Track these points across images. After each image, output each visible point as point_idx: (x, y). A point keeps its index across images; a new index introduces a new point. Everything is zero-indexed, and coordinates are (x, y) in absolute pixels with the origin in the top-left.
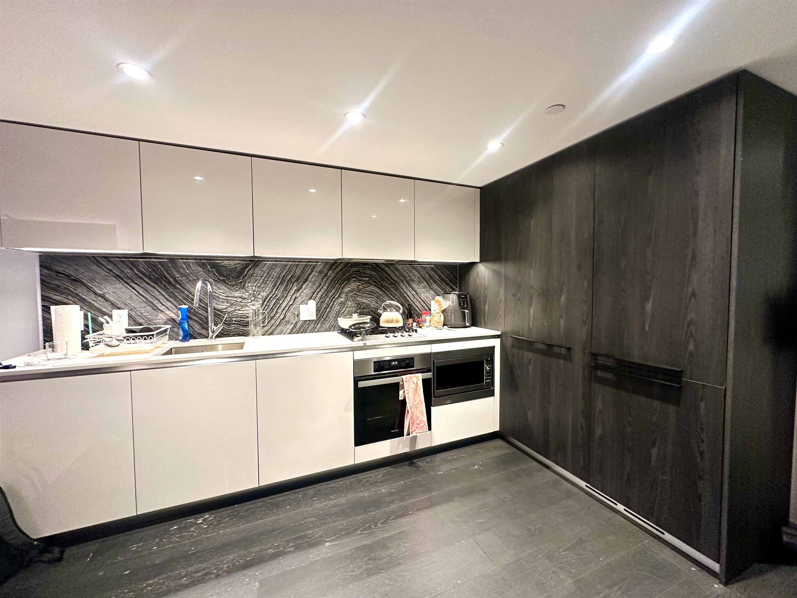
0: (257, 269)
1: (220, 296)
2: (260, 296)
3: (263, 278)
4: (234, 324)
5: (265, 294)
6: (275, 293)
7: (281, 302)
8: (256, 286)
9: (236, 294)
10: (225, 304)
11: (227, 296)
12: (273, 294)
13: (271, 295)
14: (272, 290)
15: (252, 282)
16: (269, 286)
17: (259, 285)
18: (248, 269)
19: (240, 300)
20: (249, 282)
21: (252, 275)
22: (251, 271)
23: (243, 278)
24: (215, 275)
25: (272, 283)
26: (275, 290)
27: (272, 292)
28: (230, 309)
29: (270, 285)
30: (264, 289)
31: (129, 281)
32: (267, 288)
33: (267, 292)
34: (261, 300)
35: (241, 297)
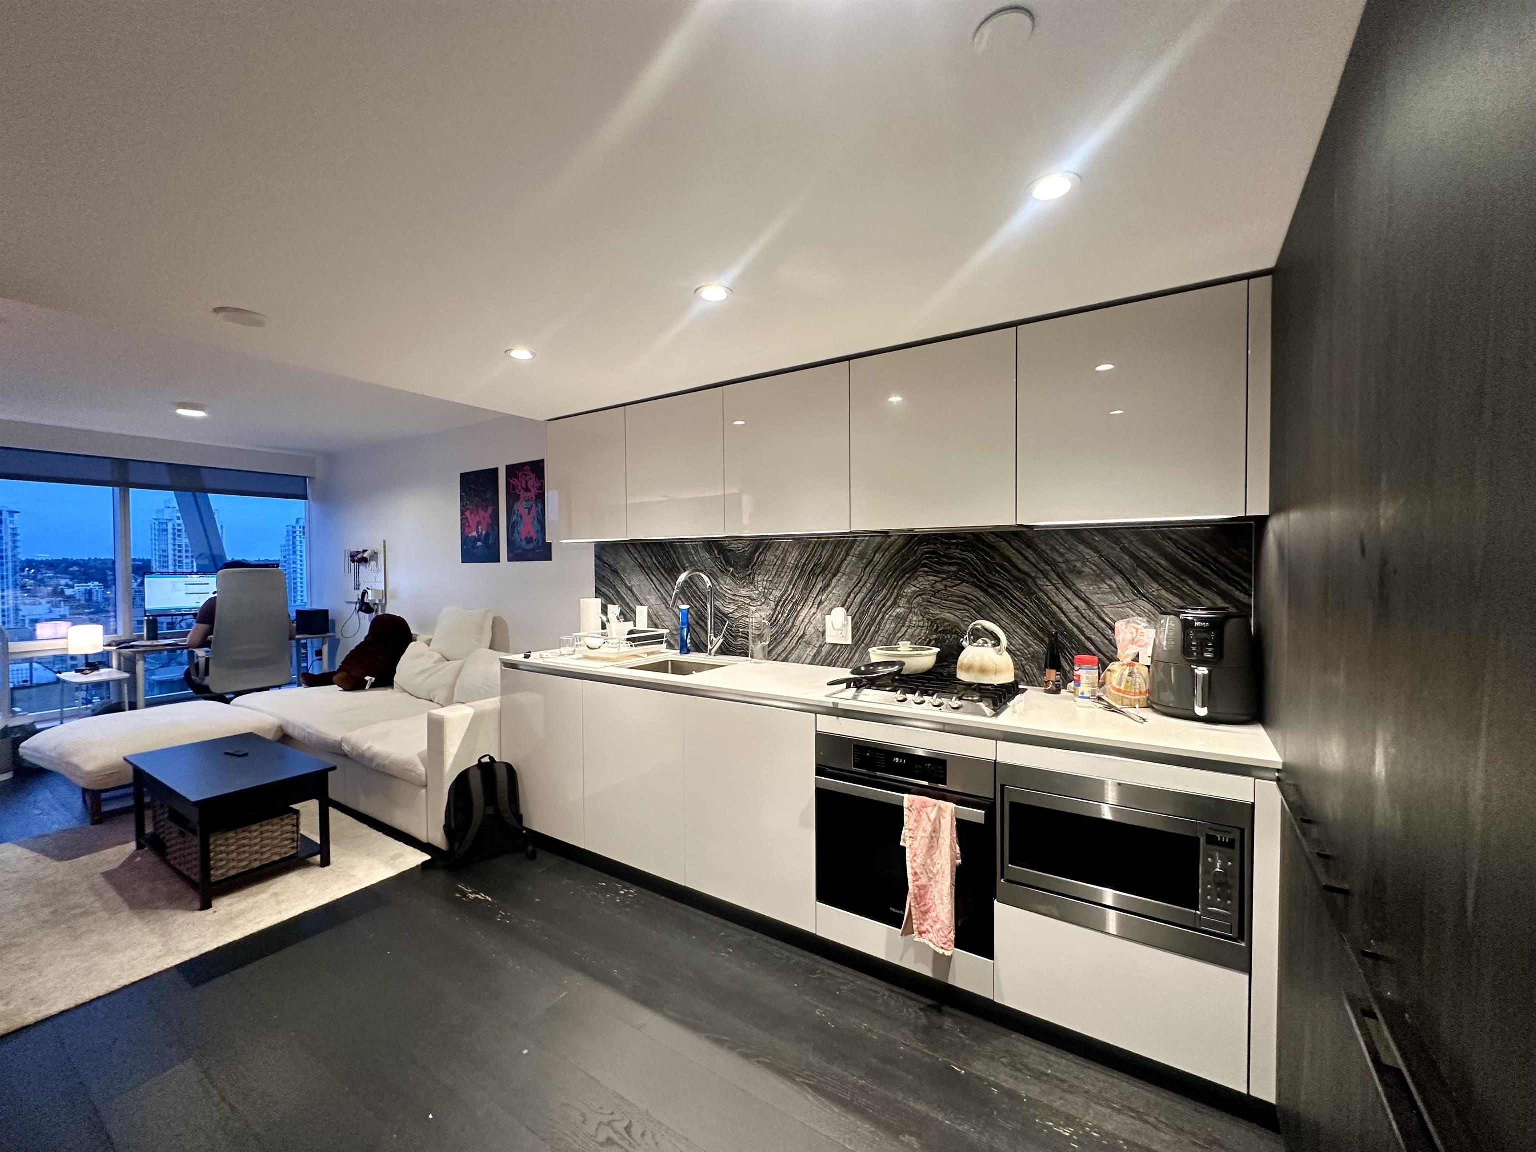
0: (769, 554)
1: (727, 595)
2: (771, 597)
3: (776, 568)
4: (741, 637)
5: (778, 594)
6: (791, 593)
7: (799, 609)
8: (767, 581)
9: (744, 593)
10: (732, 606)
11: (734, 595)
12: (789, 595)
13: (786, 596)
14: (788, 587)
15: (763, 575)
16: (784, 580)
17: (771, 579)
18: (758, 554)
19: (748, 601)
20: (760, 574)
21: (763, 563)
22: (762, 558)
23: (753, 567)
24: (722, 563)
25: (788, 577)
26: (791, 587)
27: (787, 590)
28: (737, 615)
29: (786, 580)
30: (777, 586)
31: (649, 572)
32: (782, 585)
33: (781, 590)
34: (773, 603)
35: (749, 598)
